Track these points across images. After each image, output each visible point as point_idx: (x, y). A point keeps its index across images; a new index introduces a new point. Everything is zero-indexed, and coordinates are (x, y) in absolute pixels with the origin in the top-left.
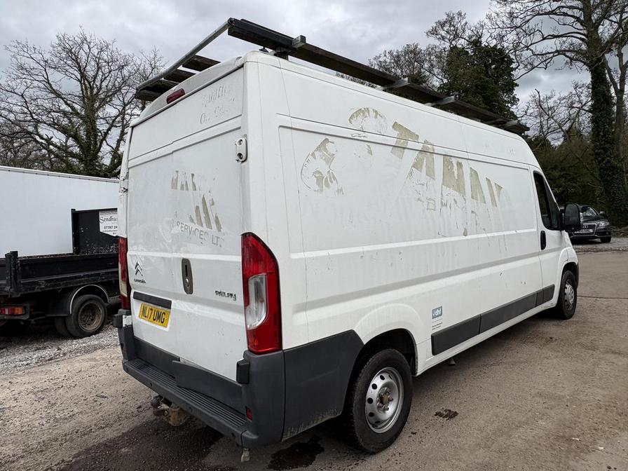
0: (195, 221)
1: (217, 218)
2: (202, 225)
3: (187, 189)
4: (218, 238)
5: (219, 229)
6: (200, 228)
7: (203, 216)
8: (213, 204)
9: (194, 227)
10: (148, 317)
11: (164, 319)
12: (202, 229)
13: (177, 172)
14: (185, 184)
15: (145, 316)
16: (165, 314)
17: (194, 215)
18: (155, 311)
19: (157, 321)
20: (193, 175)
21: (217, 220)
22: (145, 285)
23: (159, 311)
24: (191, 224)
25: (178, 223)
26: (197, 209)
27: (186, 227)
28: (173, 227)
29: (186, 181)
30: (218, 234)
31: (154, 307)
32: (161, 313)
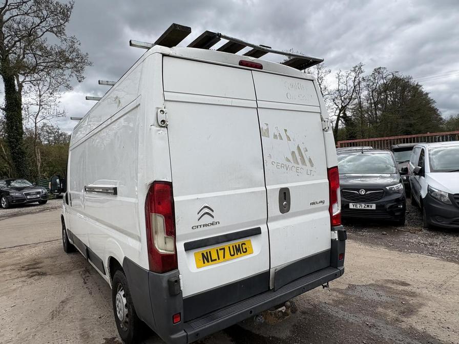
0: (292, 162)
1: (310, 159)
2: (298, 164)
3: (282, 139)
4: (311, 171)
5: (312, 165)
6: (296, 165)
7: (299, 158)
8: (307, 151)
9: (291, 165)
10: (219, 259)
11: (246, 249)
12: (298, 166)
13: (267, 124)
14: (278, 135)
15: (212, 261)
16: (245, 244)
17: (290, 157)
18: (229, 247)
19: (237, 254)
20: (286, 130)
21: (310, 160)
22: (217, 226)
23: (236, 246)
24: (288, 163)
25: (273, 163)
26: (293, 153)
27: (283, 166)
28: (267, 165)
29: (279, 134)
30: (311, 169)
31: (226, 245)
32: (239, 245)
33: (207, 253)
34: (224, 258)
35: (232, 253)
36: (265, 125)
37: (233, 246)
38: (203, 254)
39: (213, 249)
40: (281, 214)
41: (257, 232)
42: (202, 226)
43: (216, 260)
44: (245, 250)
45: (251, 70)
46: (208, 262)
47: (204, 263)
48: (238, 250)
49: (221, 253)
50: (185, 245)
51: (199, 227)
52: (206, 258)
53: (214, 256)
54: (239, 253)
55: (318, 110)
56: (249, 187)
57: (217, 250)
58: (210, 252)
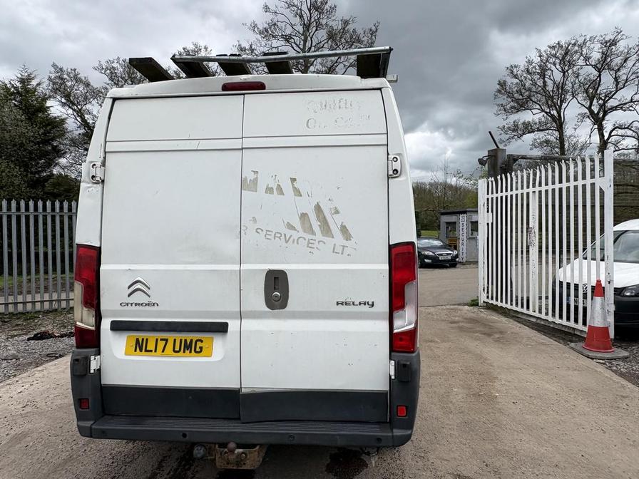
0: (300, 230)
1: (344, 227)
2: (314, 233)
3: (282, 194)
4: (344, 246)
5: (348, 238)
6: (308, 236)
7: (316, 224)
8: (337, 212)
9: (295, 235)
10: (155, 351)
11: (201, 348)
12: (311, 237)
13: (256, 172)
14: (275, 187)
15: (146, 351)
16: (201, 341)
17: (297, 223)
18: (175, 340)
19: (184, 352)
20: (293, 180)
21: (344, 230)
22: (155, 308)
23: (186, 340)
24: (289, 233)
25: (258, 231)
26: (304, 216)
27: (278, 235)
28: (245, 234)
29: (279, 185)
30: (345, 243)
31: (171, 336)
32: (191, 341)
33: (143, 339)
34: (163, 351)
35: (177, 349)
36: (253, 173)
37: (181, 340)
38: (137, 340)
39: (152, 337)
40: (268, 310)
41: (222, 328)
42: (134, 305)
43: (151, 351)
44: (198, 349)
45: (244, 94)
46: (141, 350)
47: (135, 351)
48: (188, 347)
49: (161, 344)
50: (113, 323)
51: (130, 305)
52: (140, 346)
53: (151, 346)
54: (187, 352)
55: (382, 139)
56: (211, 263)
57: (157, 340)
58: (147, 340)
